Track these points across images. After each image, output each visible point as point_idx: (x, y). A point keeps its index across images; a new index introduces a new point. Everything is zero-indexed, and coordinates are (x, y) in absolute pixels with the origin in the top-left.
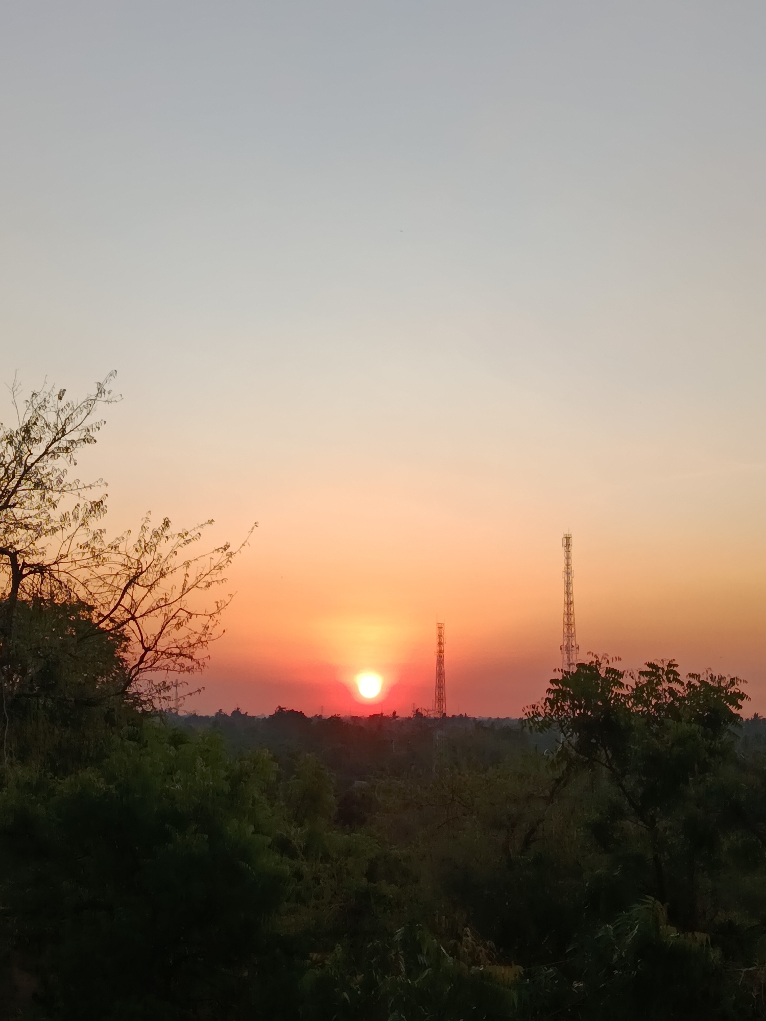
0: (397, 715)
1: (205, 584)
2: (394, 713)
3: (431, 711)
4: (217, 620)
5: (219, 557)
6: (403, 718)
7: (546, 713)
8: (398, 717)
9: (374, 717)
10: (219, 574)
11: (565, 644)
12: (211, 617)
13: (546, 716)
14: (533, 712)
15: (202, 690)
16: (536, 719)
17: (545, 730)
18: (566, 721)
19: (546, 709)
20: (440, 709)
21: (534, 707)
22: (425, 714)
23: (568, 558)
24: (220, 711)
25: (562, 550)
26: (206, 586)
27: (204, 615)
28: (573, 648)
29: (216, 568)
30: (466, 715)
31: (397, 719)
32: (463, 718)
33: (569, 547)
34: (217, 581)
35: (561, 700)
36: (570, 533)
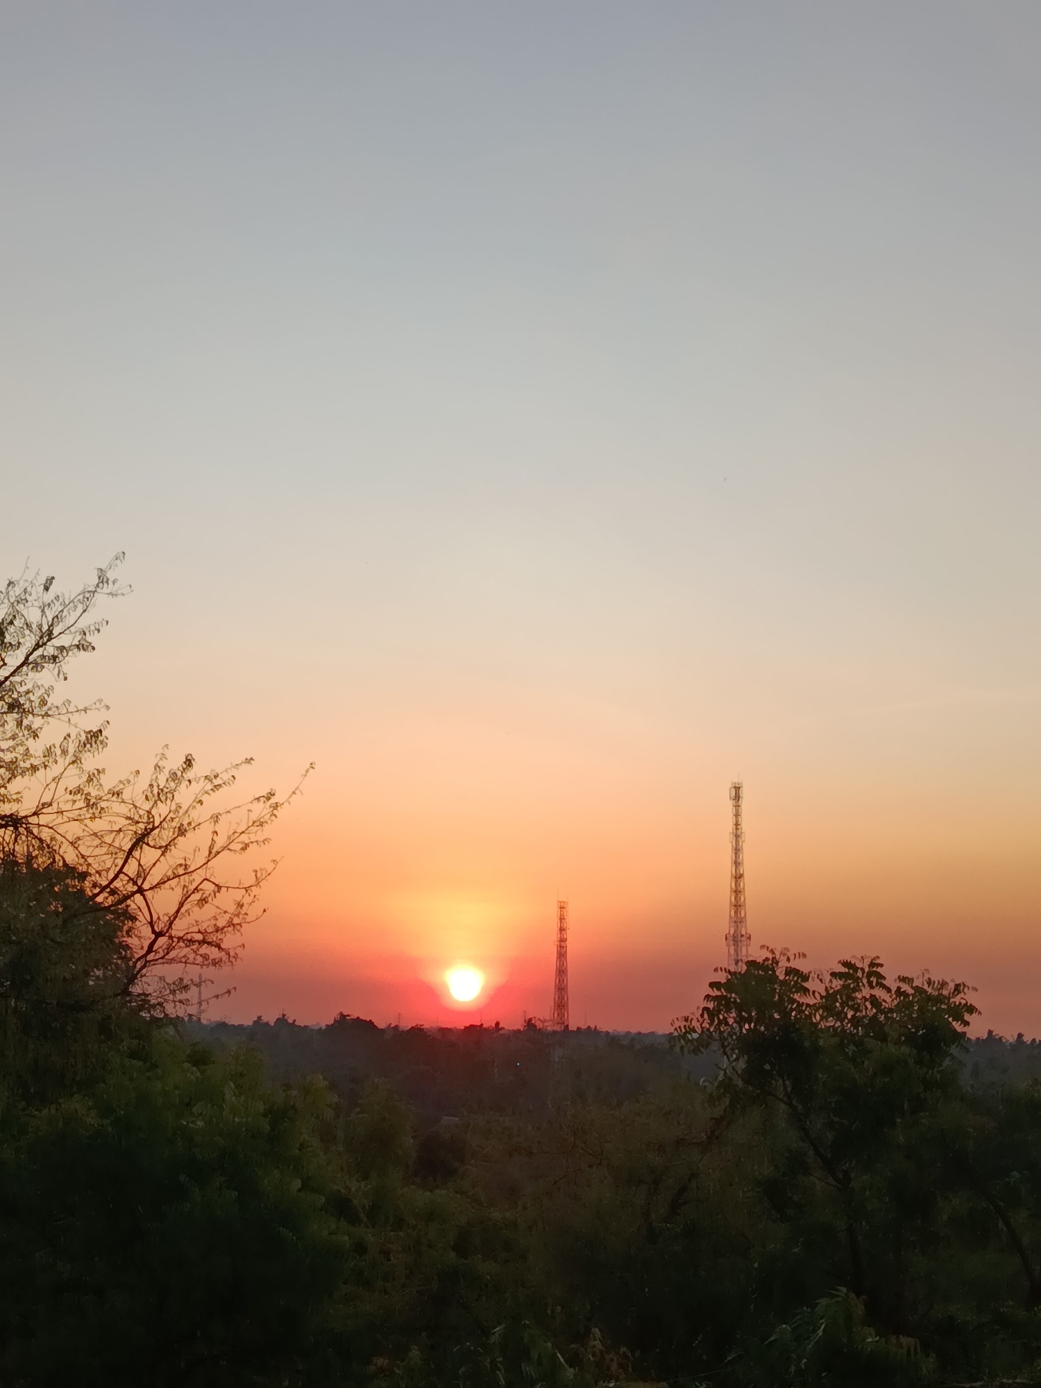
0: (500, 1026)
1: (241, 846)
2: (498, 1023)
3: (548, 1021)
4: (255, 896)
5: (260, 809)
6: (510, 1031)
7: (702, 1028)
8: (503, 1028)
9: (470, 1029)
10: (259, 832)
11: (732, 932)
12: (247, 891)
13: (703, 1031)
14: (685, 1026)
15: (233, 991)
16: (689, 1036)
17: (701, 1052)
18: (730, 1040)
19: (703, 1022)
20: (561, 1019)
21: (686, 1020)
22: (539, 1025)
23: (737, 815)
24: (259, 1018)
25: (729, 805)
26: (242, 849)
27: (238, 888)
28: (743, 939)
29: (255, 824)
30: (596, 1027)
31: (501, 1032)
32: (591, 1032)
33: (738, 800)
34: (256, 841)
35: (724, 1010)
36: (740, 781)
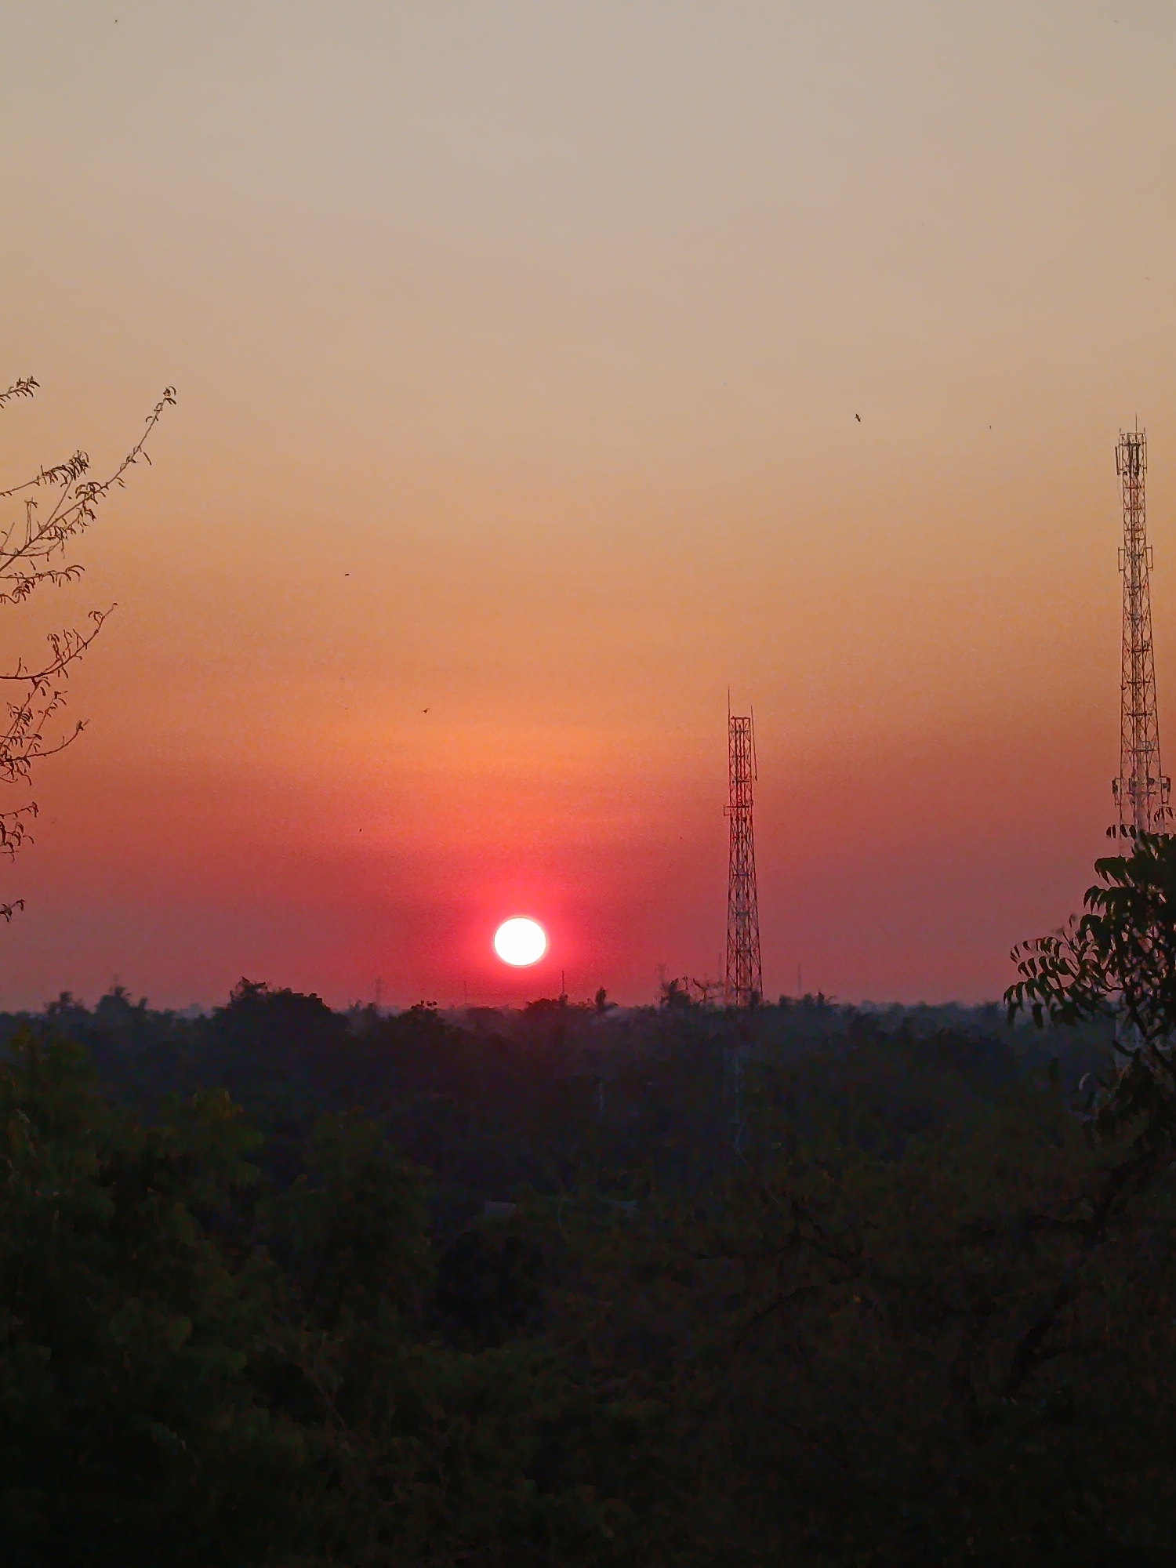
0: (608, 1000)
2: (601, 995)
3: (716, 986)
4: (56, 693)
6: (630, 1009)
8: (614, 1005)
9: (539, 1008)
11: (1127, 776)
12: (36, 684)
13: (1084, 973)
14: (1042, 961)
15: (16, 910)
16: (1052, 981)
20: (745, 980)
21: (1046, 947)
22: (696, 995)
23: (1134, 508)
24: (65, 996)
25: (1117, 483)
26: (19, 590)
27: (16, 678)
28: (1153, 788)
29: (46, 534)
30: (821, 996)
31: (611, 1013)
32: (816, 1008)
33: (1137, 474)
34: (49, 573)
35: (1131, 921)
36: (1140, 431)
